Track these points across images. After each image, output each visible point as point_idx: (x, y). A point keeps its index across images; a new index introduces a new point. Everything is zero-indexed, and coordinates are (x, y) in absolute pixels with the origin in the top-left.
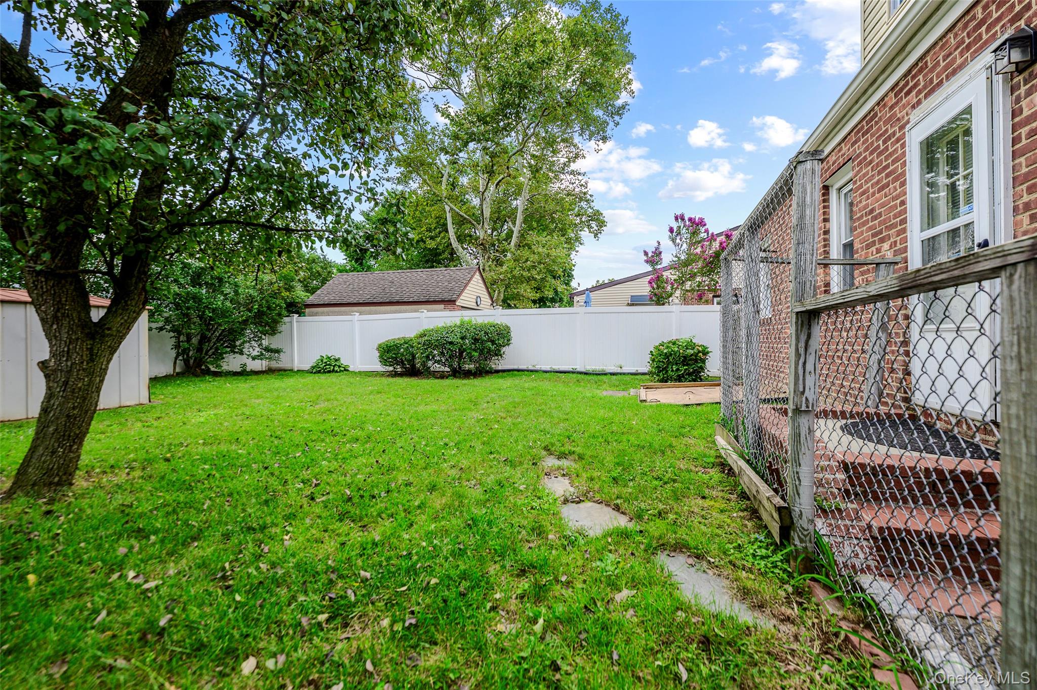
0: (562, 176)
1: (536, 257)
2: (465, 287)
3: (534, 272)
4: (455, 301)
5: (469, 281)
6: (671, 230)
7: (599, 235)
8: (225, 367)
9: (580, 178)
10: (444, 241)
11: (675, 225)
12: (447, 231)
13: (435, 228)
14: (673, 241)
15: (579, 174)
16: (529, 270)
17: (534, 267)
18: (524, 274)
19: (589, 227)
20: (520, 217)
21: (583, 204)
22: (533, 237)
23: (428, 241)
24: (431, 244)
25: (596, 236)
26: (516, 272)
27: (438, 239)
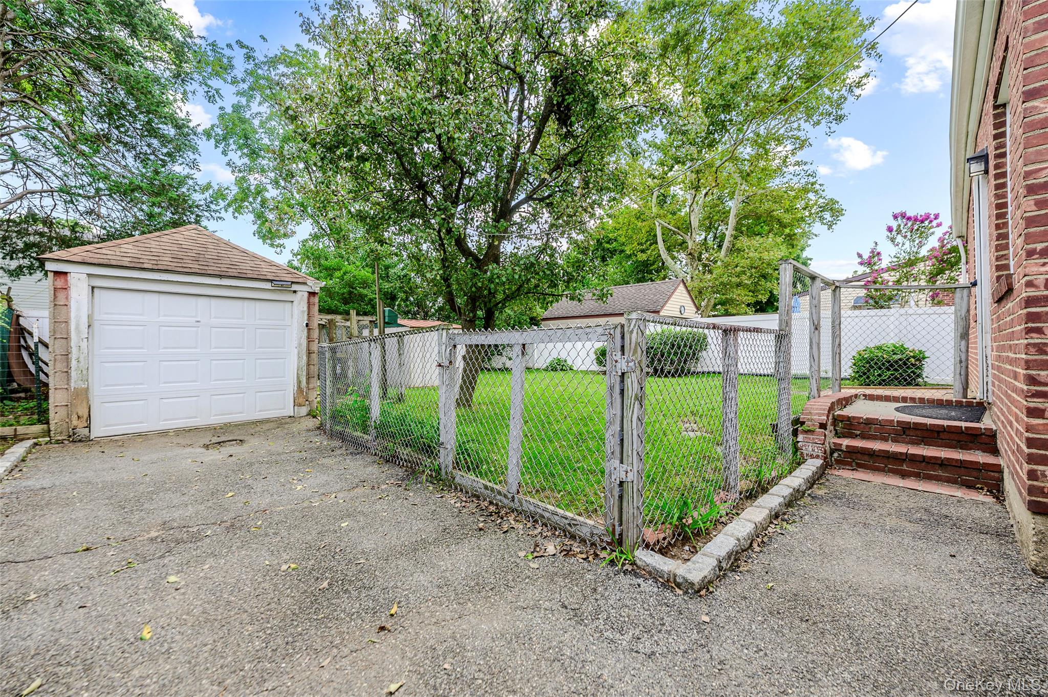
0: (785, 169)
1: (748, 262)
2: (669, 298)
3: (744, 277)
4: (659, 312)
5: (673, 293)
6: (890, 229)
7: (834, 226)
8: (494, 365)
9: (805, 168)
10: (654, 253)
11: (894, 225)
12: (657, 243)
13: (647, 241)
14: (893, 240)
15: (806, 164)
16: (738, 276)
17: (744, 273)
18: (733, 280)
19: (822, 219)
20: (732, 221)
21: (811, 196)
22: (744, 241)
23: (640, 255)
24: (642, 257)
25: (830, 227)
26: (725, 279)
27: (649, 252)
